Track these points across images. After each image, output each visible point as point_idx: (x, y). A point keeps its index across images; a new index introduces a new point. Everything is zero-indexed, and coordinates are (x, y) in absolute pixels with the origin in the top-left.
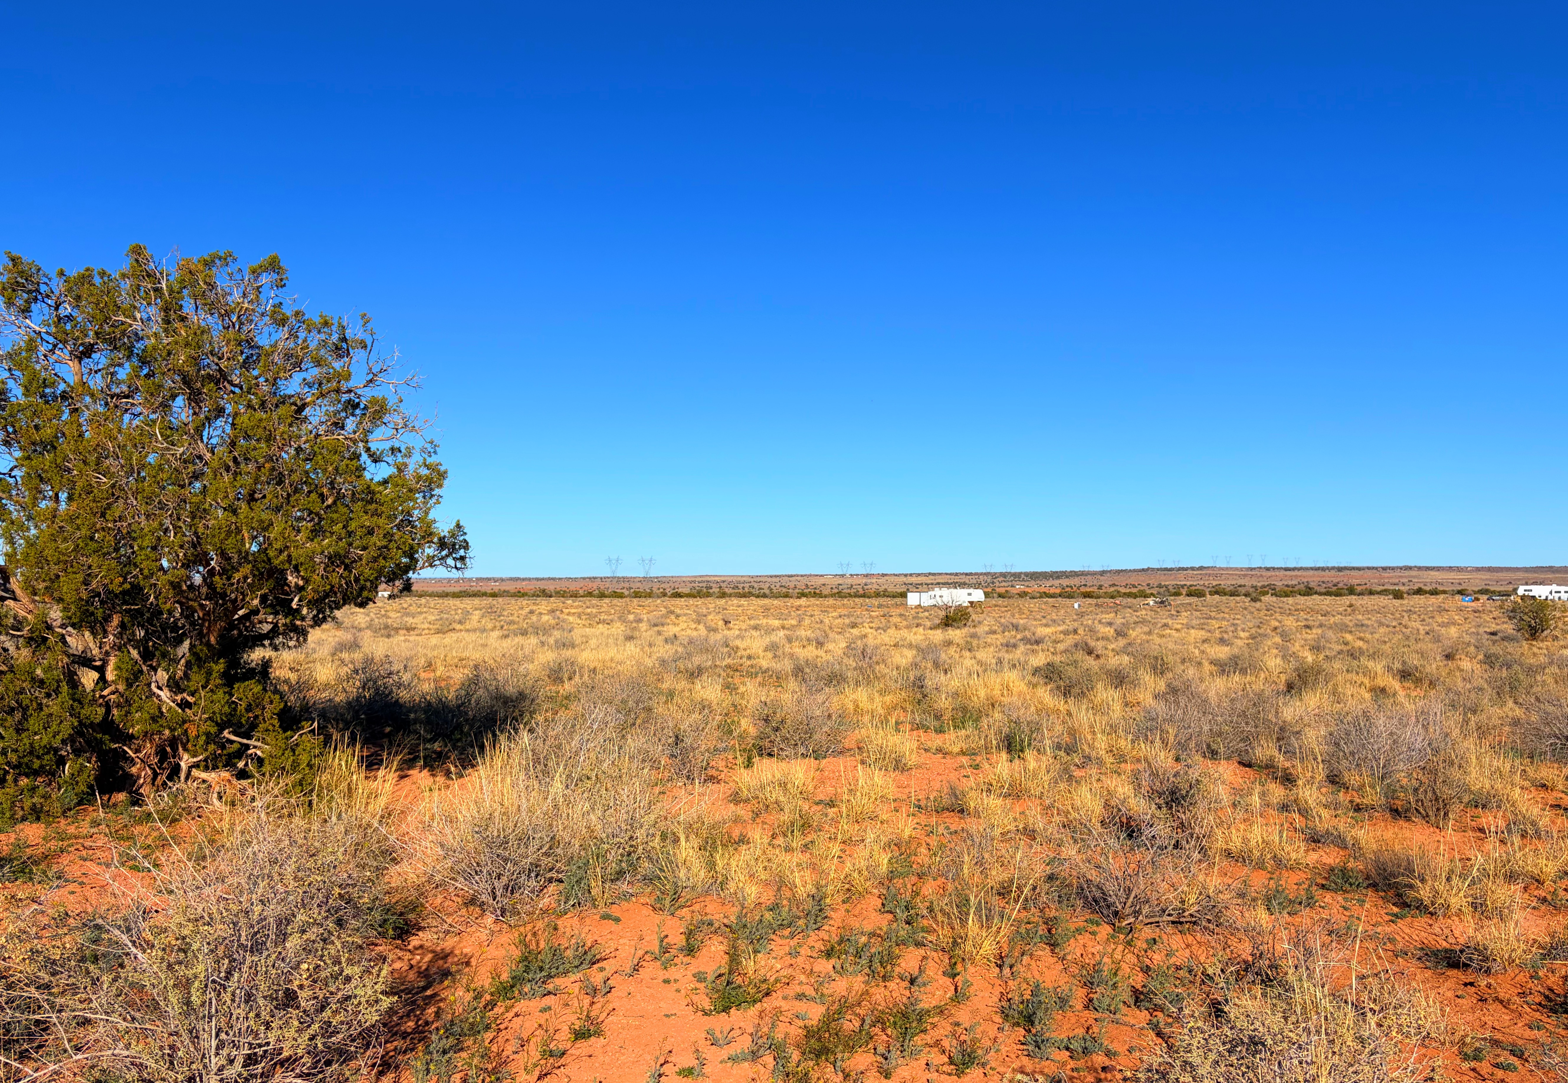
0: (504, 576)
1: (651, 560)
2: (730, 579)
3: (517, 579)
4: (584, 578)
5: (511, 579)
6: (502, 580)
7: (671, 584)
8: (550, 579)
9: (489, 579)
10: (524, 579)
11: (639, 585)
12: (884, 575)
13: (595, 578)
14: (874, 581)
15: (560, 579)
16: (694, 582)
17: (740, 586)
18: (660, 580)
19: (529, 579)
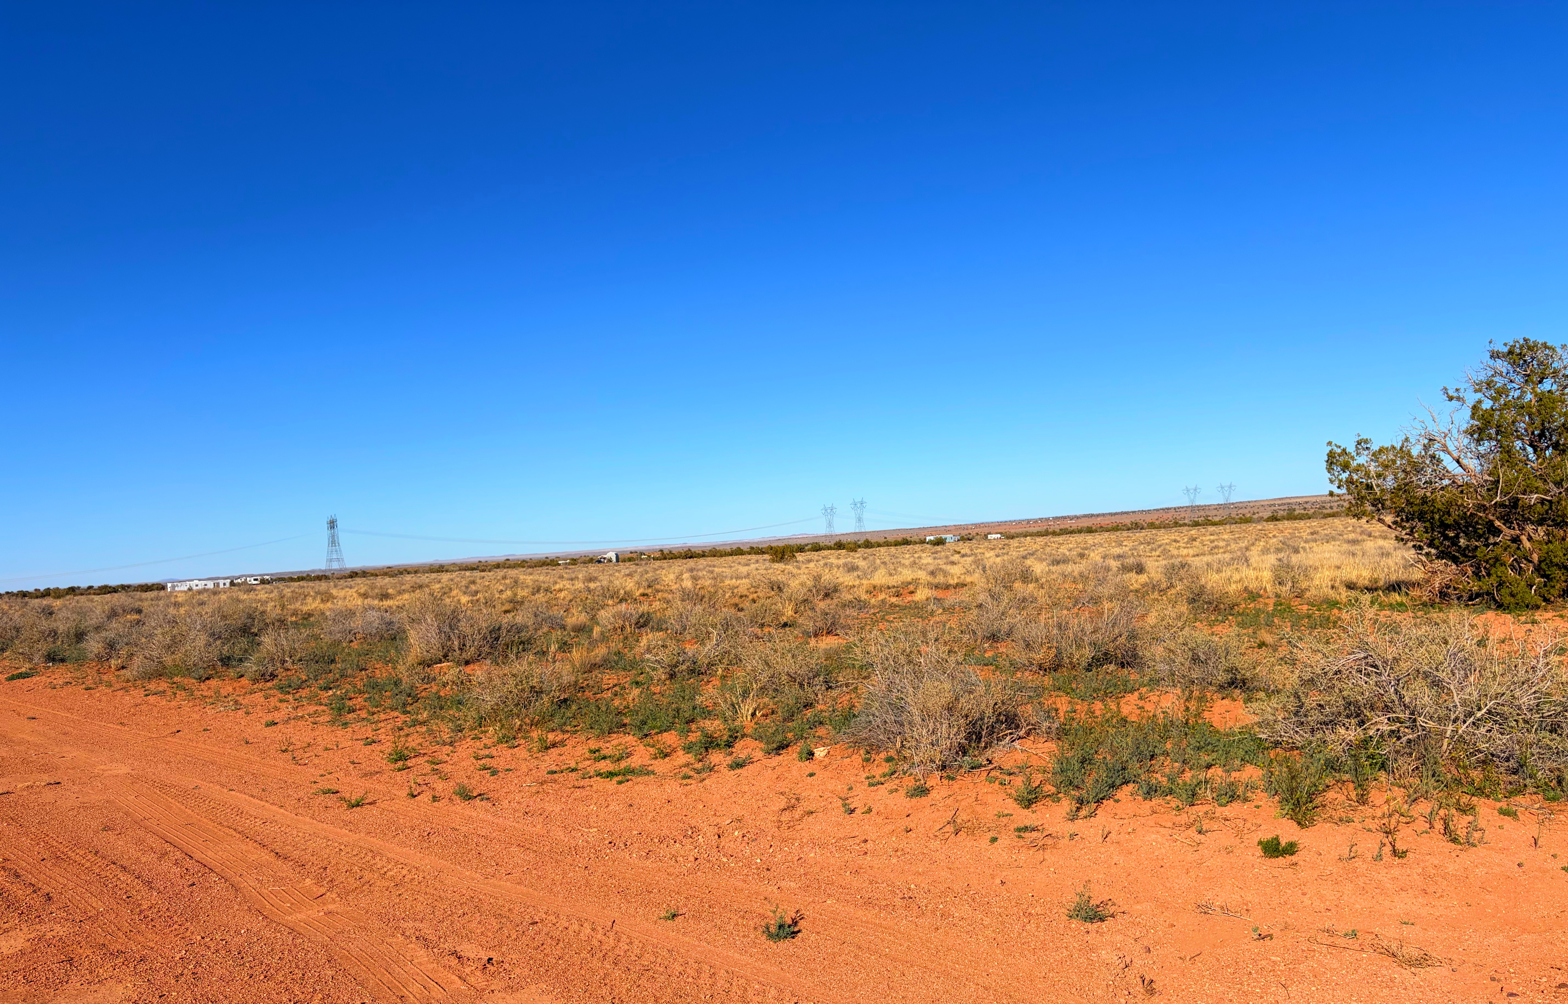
0: (1078, 514)
1: (1230, 487)
2: (1314, 500)
3: (1092, 515)
4: (1157, 510)
5: (1085, 516)
6: (1077, 517)
7: (1249, 509)
8: (1123, 513)
9: (1064, 518)
10: (1098, 515)
11: (1215, 512)
13: (1168, 509)
15: (1133, 512)
16: (1274, 505)
18: (1237, 506)
19: (1103, 515)
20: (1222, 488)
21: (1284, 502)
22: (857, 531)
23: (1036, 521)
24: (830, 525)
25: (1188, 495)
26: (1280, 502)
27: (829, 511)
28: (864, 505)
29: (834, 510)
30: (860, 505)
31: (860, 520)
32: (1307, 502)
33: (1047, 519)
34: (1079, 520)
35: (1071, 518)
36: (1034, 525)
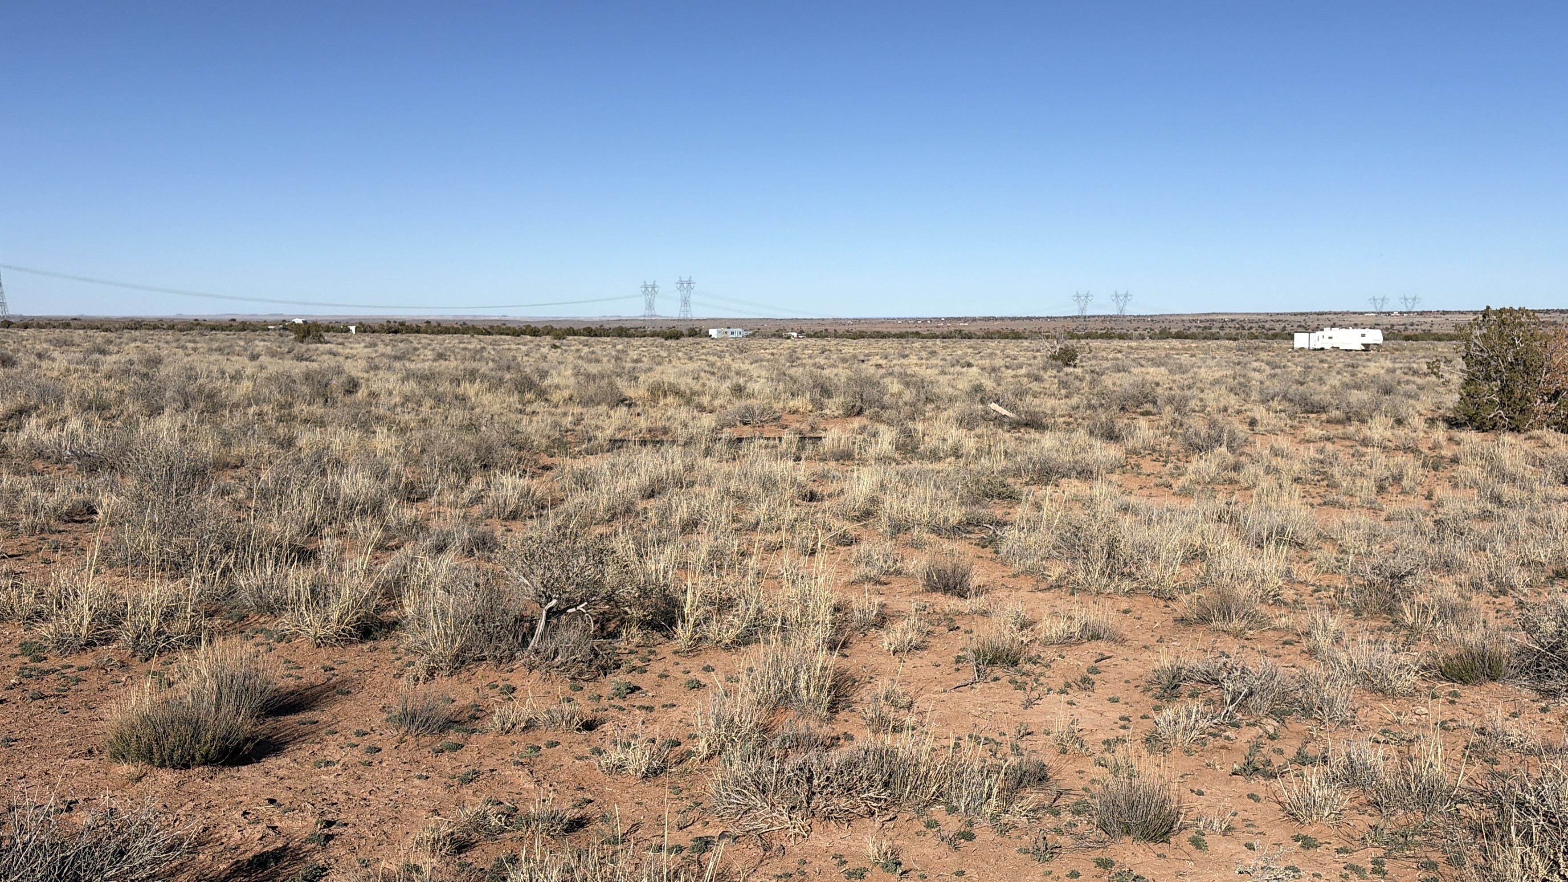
0: (976, 315)
1: (1128, 297)
3: (989, 318)
4: (1065, 318)
6: (974, 319)
9: (959, 319)
10: (996, 319)
12: (1445, 313)
14: (1429, 320)
15: (1038, 318)
17: (1247, 326)
20: (1117, 296)
21: (1208, 318)
22: (682, 316)
23: (925, 321)
24: (650, 305)
25: (1079, 302)
26: (1203, 318)
27: (650, 289)
28: (692, 285)
29: (656, 289)
30: (686, 285)
31: (685, 302)
32: (1233, 320)
33: (939, 320)
34: (975, 323)
35: (966, 320)
36: (922, 325)
